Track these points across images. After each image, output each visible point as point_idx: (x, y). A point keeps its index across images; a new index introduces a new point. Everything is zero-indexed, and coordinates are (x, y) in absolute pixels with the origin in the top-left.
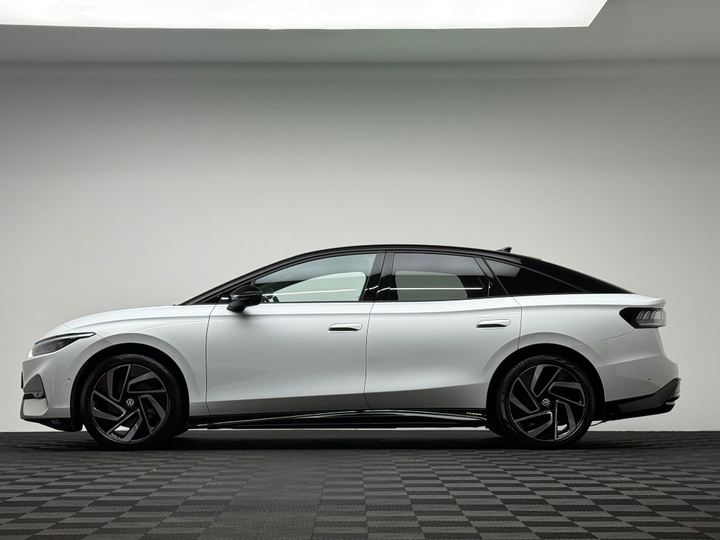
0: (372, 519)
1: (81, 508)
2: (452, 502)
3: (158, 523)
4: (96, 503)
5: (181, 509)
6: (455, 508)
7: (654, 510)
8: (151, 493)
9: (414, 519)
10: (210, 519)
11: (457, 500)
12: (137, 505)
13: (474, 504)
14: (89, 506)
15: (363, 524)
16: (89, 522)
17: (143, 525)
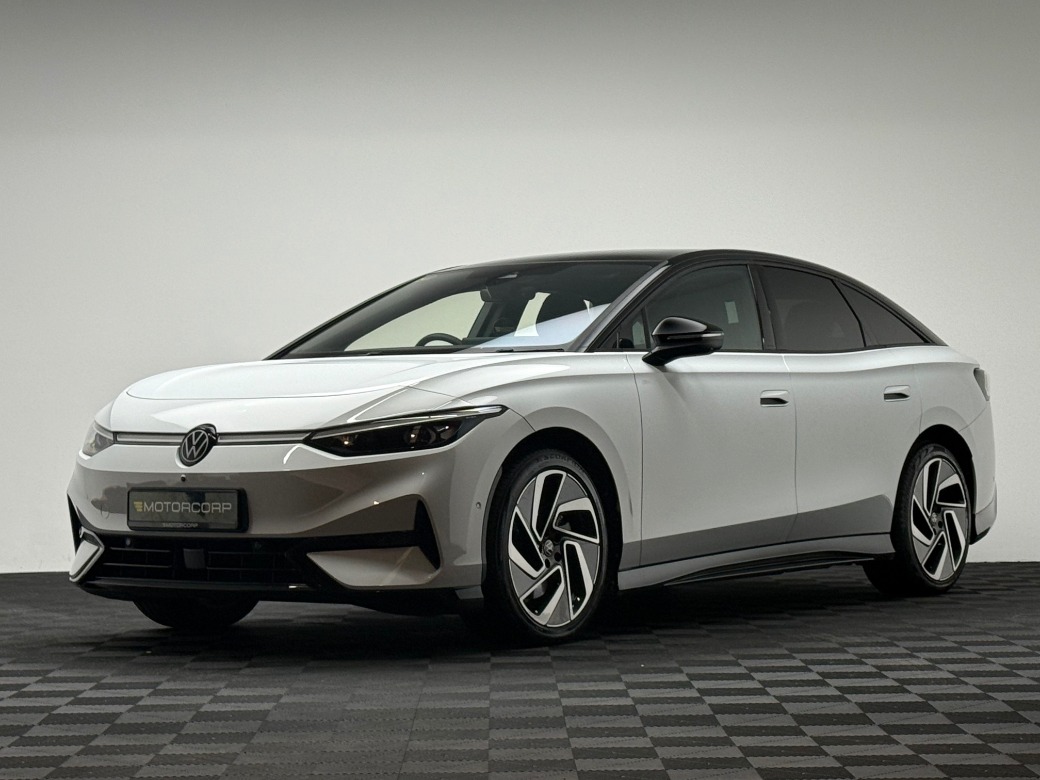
0: (497, 745)
1: (27, 728)
2: (630, 711)
3: (152, 756)
4: (53, 719)
5: (189, 729)
6: (634, 722)
7: (957, 721)
8: (141, 698)
9: (565, 744)
10: (235, 748)
11: (639, 708)
12: (118, 722)
13: (666, 714)
14: (40, 724)
15: (482, 755)
16: (40, 755)
17: (129, 760)
